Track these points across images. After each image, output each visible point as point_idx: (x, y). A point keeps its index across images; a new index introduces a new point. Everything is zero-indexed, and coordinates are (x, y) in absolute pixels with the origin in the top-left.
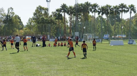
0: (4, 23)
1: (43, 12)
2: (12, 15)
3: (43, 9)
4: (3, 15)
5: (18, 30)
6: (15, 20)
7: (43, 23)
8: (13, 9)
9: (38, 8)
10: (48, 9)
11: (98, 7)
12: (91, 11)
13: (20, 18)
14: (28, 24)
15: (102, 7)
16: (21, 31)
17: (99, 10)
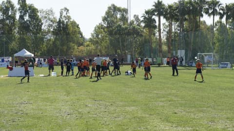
0: (54, 34)
1: (119, 16)
2: (67, 20)
3: (119, 10)
4: (52, 21)
5: (76, 47)
6: (72, 29)
7: (120, 34)
8: (69, 11)
9: (109, 8)
10: (127, 10)
11: (219, 5)
12: (207, 13)
13: (78, 25)
14: (93, 35)
15: (227, 6)
16: (81, 48)
17: (222, 12)
